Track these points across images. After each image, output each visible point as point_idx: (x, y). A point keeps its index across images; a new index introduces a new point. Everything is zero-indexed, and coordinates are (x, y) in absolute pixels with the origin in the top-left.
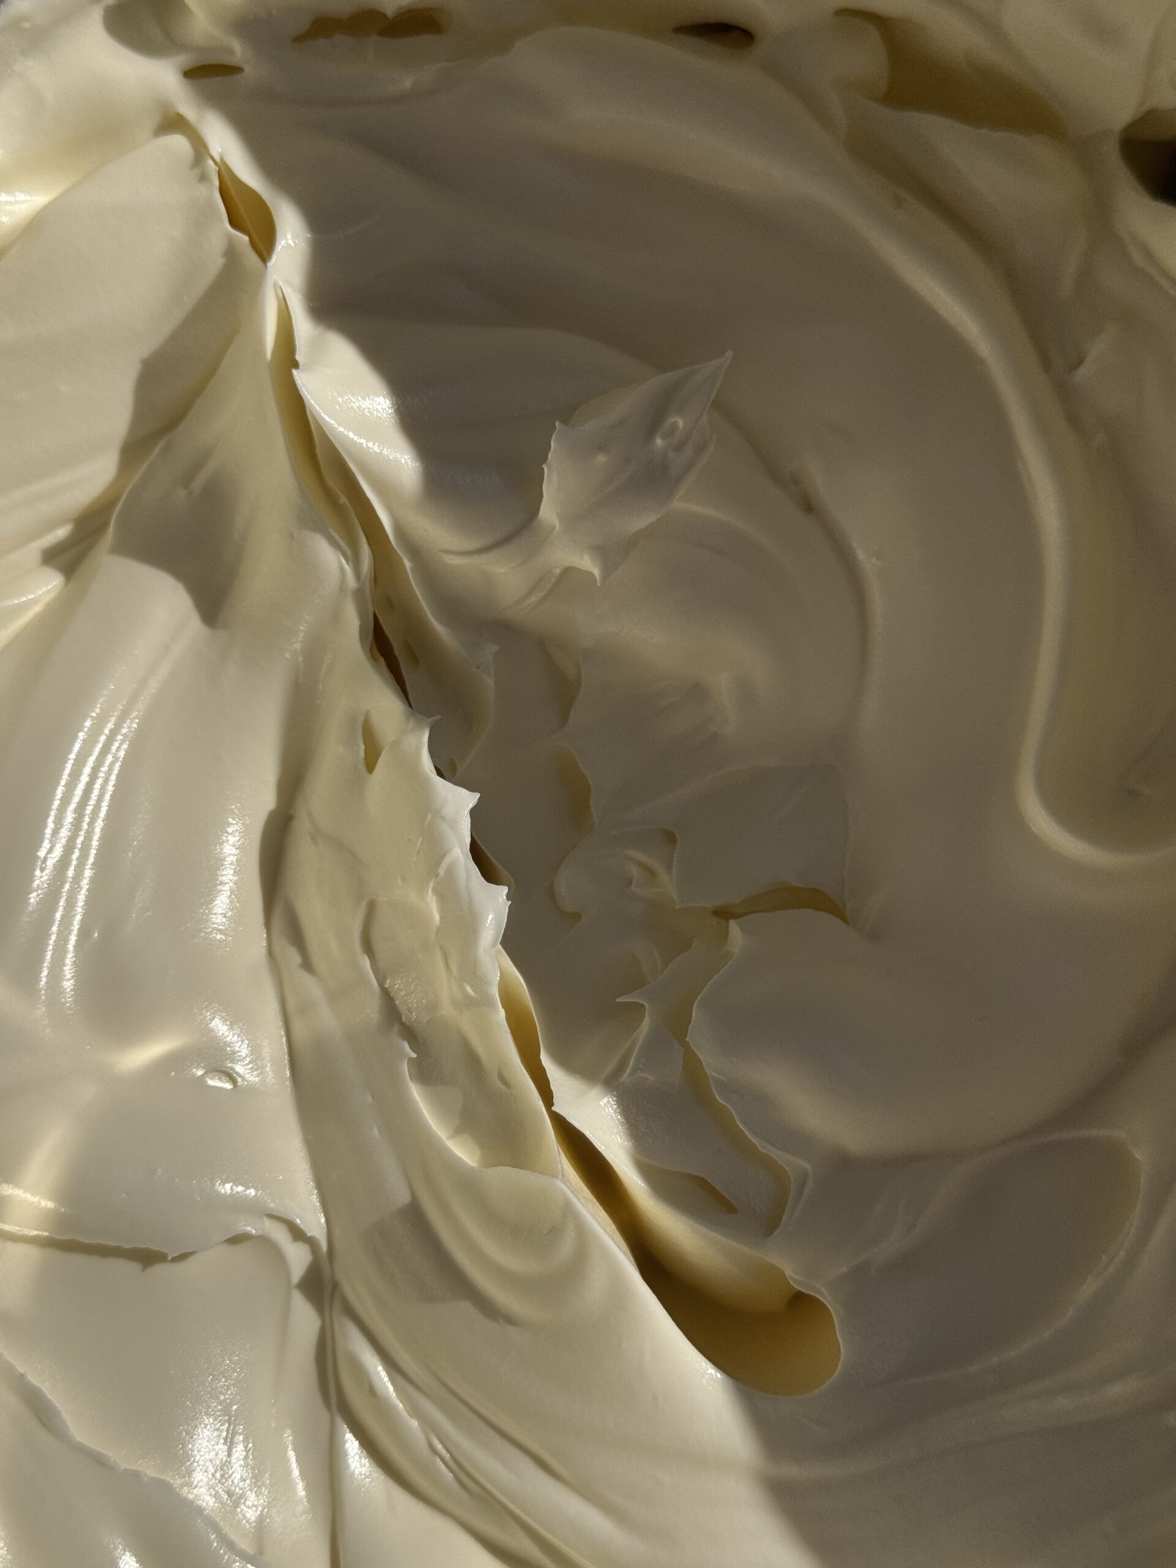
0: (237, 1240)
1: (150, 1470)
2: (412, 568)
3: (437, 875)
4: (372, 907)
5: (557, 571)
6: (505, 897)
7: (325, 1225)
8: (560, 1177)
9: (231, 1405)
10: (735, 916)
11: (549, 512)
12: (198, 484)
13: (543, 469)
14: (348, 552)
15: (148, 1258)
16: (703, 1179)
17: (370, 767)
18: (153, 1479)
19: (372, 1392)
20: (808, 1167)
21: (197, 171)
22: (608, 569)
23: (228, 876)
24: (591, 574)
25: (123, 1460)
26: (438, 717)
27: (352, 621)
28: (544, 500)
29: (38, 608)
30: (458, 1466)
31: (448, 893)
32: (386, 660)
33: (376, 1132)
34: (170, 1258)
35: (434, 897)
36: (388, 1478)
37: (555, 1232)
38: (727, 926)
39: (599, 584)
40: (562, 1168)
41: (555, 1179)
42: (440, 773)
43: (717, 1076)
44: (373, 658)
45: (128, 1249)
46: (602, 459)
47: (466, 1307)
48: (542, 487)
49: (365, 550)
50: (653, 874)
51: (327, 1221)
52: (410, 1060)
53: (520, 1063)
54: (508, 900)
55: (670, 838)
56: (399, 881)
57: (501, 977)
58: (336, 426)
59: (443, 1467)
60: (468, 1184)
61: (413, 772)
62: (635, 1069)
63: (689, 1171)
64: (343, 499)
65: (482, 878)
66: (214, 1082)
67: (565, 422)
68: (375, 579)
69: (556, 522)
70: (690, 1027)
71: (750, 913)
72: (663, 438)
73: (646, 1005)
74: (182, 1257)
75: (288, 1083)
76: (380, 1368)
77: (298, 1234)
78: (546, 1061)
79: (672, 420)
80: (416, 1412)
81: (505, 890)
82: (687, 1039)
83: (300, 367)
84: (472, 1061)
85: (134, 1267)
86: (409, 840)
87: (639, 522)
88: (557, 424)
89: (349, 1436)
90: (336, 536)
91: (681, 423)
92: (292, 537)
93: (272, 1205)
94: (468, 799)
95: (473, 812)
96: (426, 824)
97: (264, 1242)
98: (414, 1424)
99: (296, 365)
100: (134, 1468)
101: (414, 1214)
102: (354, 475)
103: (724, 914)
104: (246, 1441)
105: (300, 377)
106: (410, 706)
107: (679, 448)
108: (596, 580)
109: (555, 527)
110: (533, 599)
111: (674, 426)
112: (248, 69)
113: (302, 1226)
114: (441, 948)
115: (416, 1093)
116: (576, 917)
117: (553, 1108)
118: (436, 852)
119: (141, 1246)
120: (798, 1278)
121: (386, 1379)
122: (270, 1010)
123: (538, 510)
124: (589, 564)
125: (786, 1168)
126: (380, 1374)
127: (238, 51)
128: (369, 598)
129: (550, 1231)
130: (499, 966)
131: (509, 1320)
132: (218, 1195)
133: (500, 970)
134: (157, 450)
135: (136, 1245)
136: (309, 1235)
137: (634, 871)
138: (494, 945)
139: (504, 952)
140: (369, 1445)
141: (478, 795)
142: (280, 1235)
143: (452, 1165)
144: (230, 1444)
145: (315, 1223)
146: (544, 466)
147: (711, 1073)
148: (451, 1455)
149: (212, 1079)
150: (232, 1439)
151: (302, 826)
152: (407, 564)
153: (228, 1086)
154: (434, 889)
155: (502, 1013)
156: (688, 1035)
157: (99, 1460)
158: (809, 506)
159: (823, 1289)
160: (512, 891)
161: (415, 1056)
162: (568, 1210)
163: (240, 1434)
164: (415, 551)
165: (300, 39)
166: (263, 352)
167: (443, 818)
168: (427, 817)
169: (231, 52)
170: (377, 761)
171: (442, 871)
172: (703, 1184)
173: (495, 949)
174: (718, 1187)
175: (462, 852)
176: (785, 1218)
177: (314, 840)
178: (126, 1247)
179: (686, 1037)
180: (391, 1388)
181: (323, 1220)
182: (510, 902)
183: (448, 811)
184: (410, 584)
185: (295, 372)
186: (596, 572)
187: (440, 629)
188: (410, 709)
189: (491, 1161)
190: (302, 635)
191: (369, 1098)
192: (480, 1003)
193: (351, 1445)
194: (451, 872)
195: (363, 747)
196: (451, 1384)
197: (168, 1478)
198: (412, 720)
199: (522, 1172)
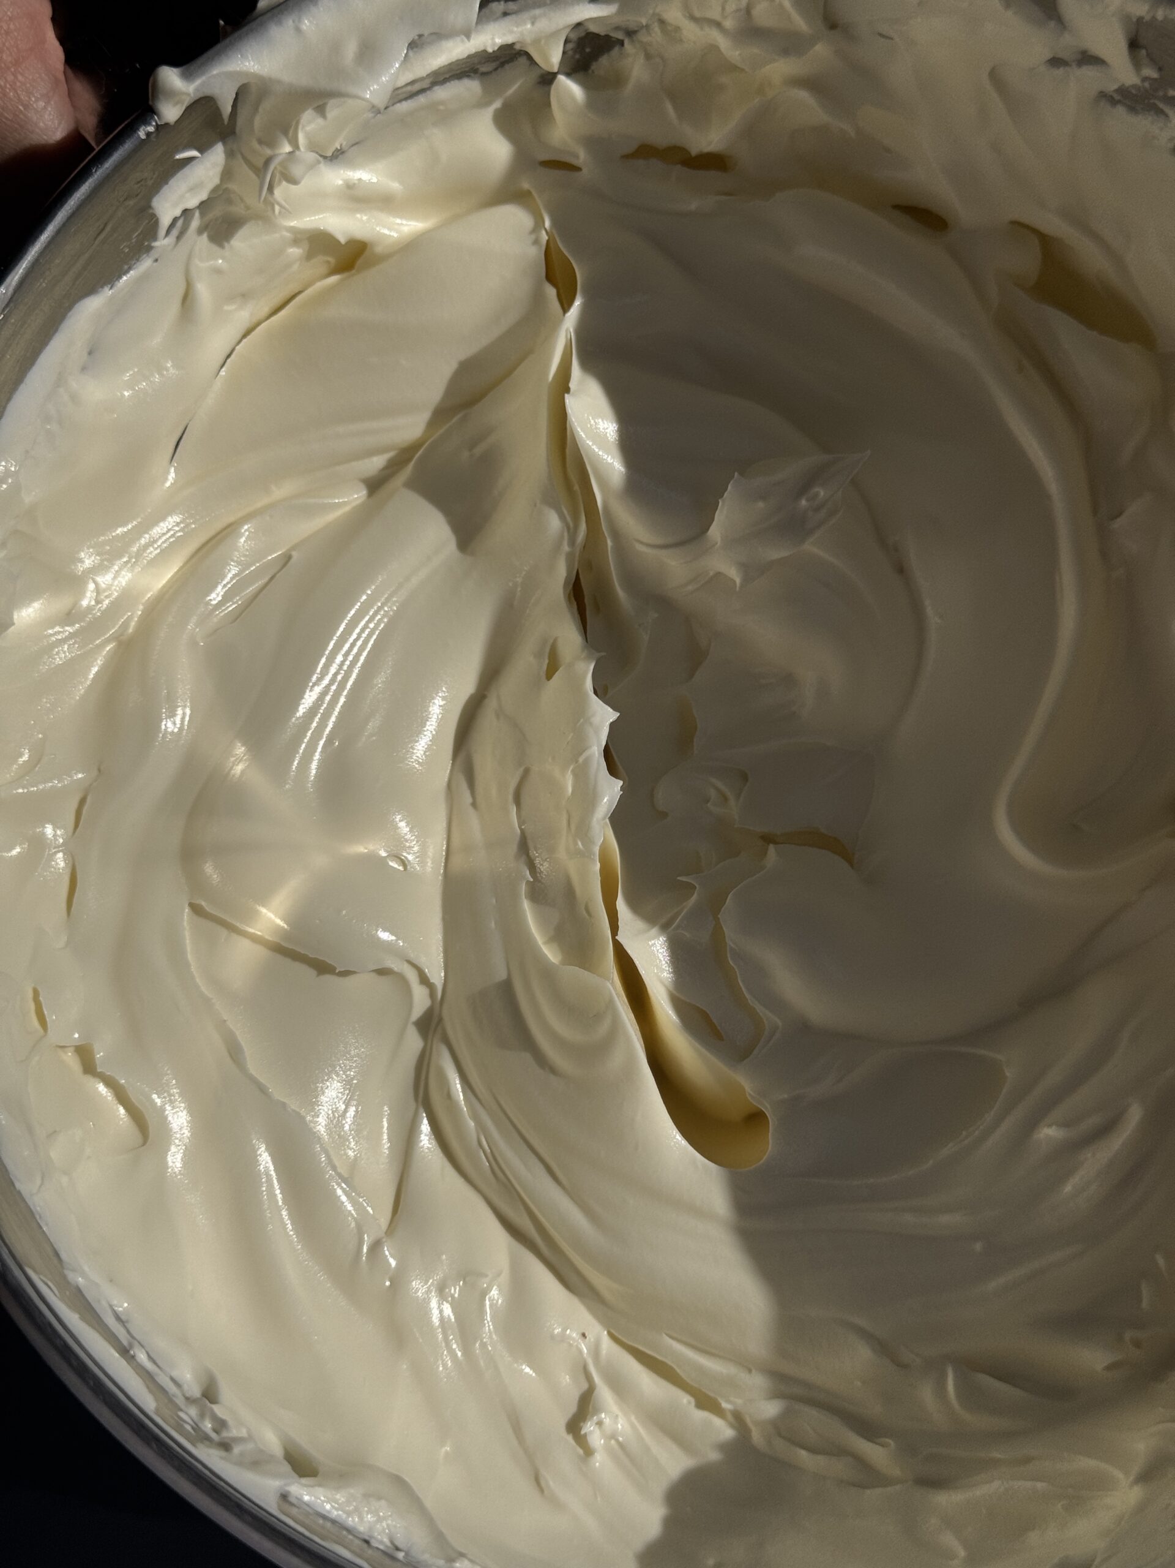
0: (382, 972)
1: (293, 1105)
2: (612, 547)
3: (577, 762)
4: (527, 772)
5: (711, 573)
6: (619, 788)
7: (443, 978)
8: (611, 982)
9: (352, 1079)
10: (775, 843)
11: (715, 532)
12: (478, 450)
13: (719, 503)
14: (571, 525)
15: (322, 968)
16: (705, 1012)
17: (549, 676)
18: (294, 1111)
19: (449, 1096)
20: (780, 1023)
21: (533, 237)
22: (746, 580)
23: (431, 726)
24: (734, 582)
25: (277, 1093)
26: (603, 654)
27: (561, 572)
28: (714, 523)
29: (347, 509)
30: (493, 1158)
31: (582, 774)
32: (578, 604)
33: (493, 925)
34: (337, 971)
35: (571, 776)
36: (444, 1156)
37: (598, 1017)
38: (767, 849)
39: (738, 589)
40: (613, 977)
41: (607, 981)
42: (596, 693)
43: (732, 945)
44: (569, 600)
45: (311, 958)
46: (761, 504)
47: (527, 1057)
48: (715, 513)
49: (583, 527)
50: (726, 799)
51: (445, 976)
52: (528, 882)
53: (601, 901)
54: (621, 790)
55: (744, 777)
56: (550, 760)
57: (603, 841)
58: (585, 439)
59: (484, 1157)
60: (547, 973)
61: (578, 688)
62: (678, 927)
63: (698, 1005)
64: (576, 487)
65: (607, 772)
66: (393, 864)
67: (741, 474)
68: (584, 547)
69: (719, 540)
70: (723, 908)
71: (786, 843)
72: (808, 500)
73: (697, 886)
74: (346, 973)
75: (440, 878)
76: (458, 1082)
77: (424, 980)
78: (621, 905)
79: (816, 489)
80: (475, 1117)
81: (621, 783)
82: (719, 916)
83: (571, 392)
84: (570, 892)
85: (311, 973)
86: (564, 733)
87: (776, 553)
88: (736, 474)
89: (425, 1121)
90: (565, 512)
91: (822, 493)
92: (535, 505)
93: (412, 956)
94: (612, 715)
95: (612, 725)
96: (579, 724)
97: (401, 978)
98: (472, 1124)
99: (568, 390)
100: (285, 1101)
101: (506, 988)
102: (589, 475)
103: (768, 839)
104: (357, 1106)
105: (569, 400)
106: (587, 641)
107: (817, 509)
108: (736, 587)
109: (717, 543)
110: (690, 588)
111: (817, 495)
112: (585, 171)
113: (428, 975)
114: (567, 811)
115: (526, 906)
116: (664, 815)
117: (617, 937)
118: (580, 746)
119: (321, 958)
120: (752, 1093)
121: (460, 1090)
122: (441, 826)
123: (708, 529)
124: (734, 574)
125: (765, 1021)
126: (457, 1086)
127: (582, 157)
128: (577, 558)
129: (595, 1016)
130: (604, 834)
131: (553, 1070)
132: (379, 939)
133: (604, 837)
134: (455, 419)
135: (318, 957)
136: (431, 981)
137: (713, 793)
138: (604, 819)
139: (610, 825)
140: (437, 1131)
141: (619, 714)
142: (412, 976)
143: (539, 958)
144: (347, 1105)
145: (437, 977)
146: (720, 501)
147: (729, 943)
148: (491, 1151)
149: (391, 861)
150: (349, 1101)
151: (491, 704)
152: (609, 543)
153: (401, 868)
154: (573, 771)
155: (598, 865)
156: (720, 914)
157: (262, 1089)
158: (901, 569)
159: (768, 1106)
160: (624, 786)
161: (532, 880)
162: (610, 1004)
163: (355, 1100)
164: (616, 535)
165: (626, 157)
166: (547, 374)
167: (591, 724)
168: (579, 720)
169: (577, 157)
170: (554, 674)
171: (581, 760)
172: (705, 1016)
173: (604, 821)
174: (715, 1021)
175: (598, 750)
176: (755, 1052)
177: (498, 717)
178: (311, 956)
179: (719, 914)
180: (462, 1097)
181: (443, 974)
182: (622, 792)
183: (596, 720)
184: (608, 557)
185: (566, 395)
186: (738, 581)
187: (621, 593)
188: (586, 643)
189: (567, 961)
190: (524, 573)
191: (494, 901)
192: (586, 854)
193: (425, 1127)
194: (587, 761)
195: (547, 661)
196: (502, 1102)
197: (303, 1112)
198: (586, 651)
199: (586, 973)
